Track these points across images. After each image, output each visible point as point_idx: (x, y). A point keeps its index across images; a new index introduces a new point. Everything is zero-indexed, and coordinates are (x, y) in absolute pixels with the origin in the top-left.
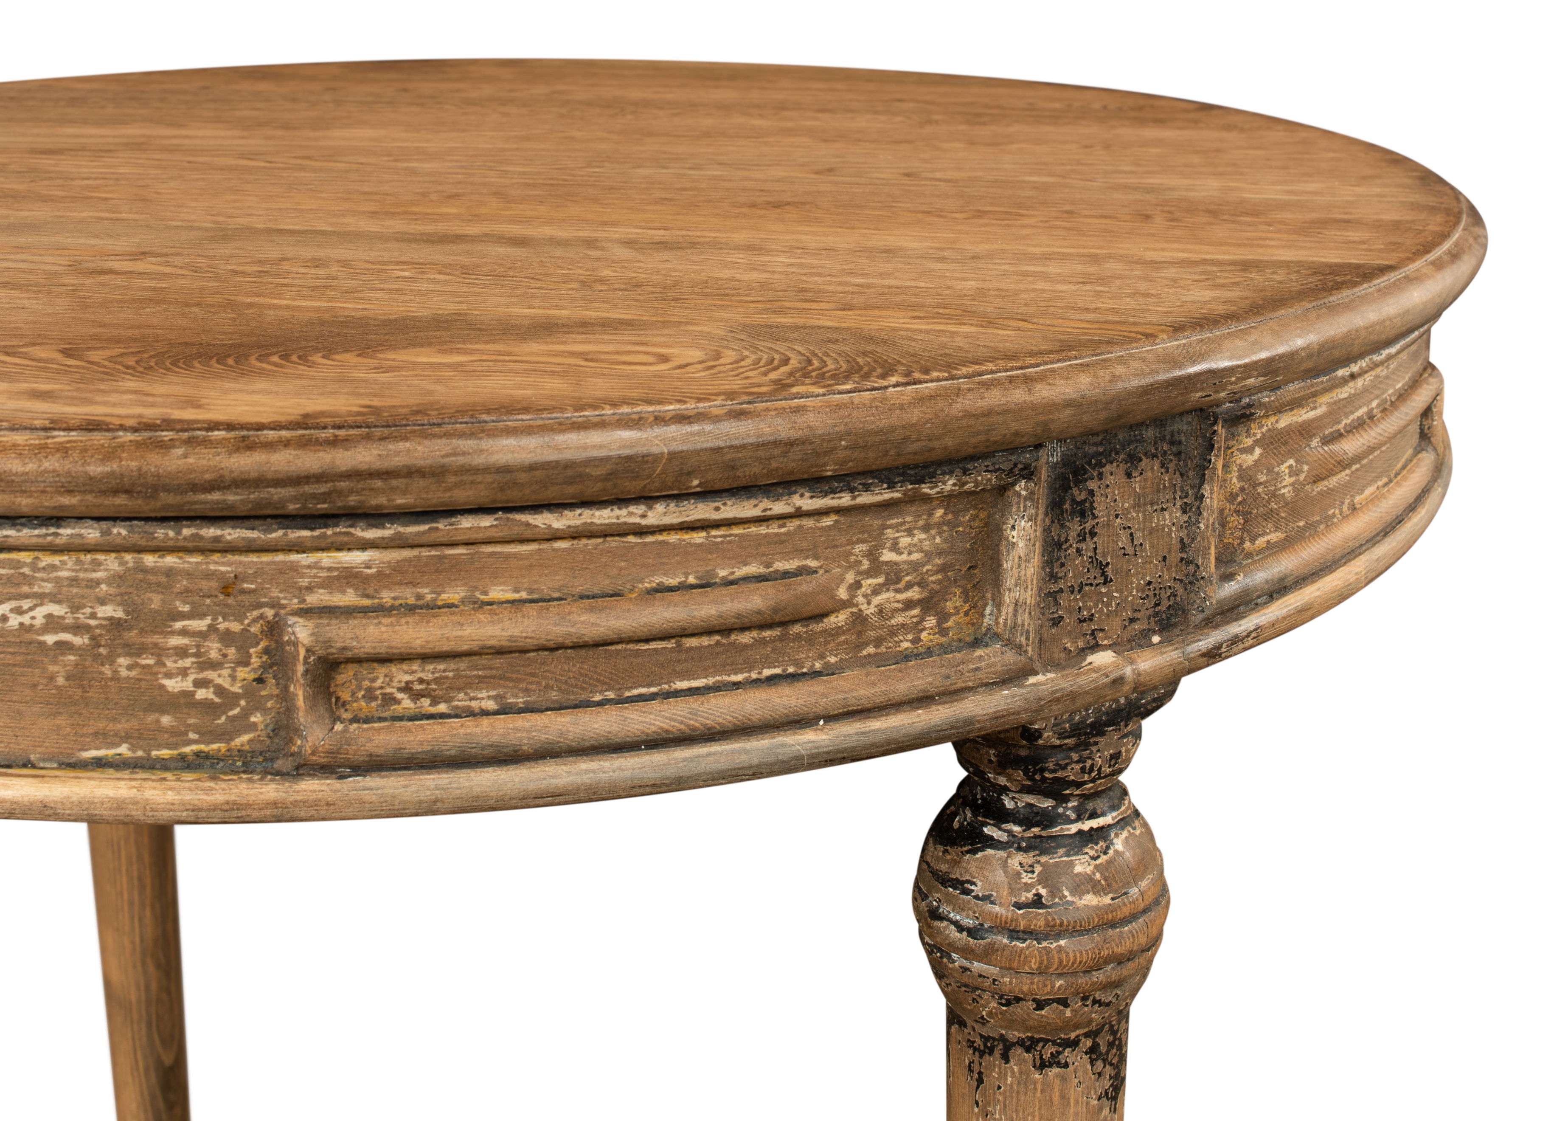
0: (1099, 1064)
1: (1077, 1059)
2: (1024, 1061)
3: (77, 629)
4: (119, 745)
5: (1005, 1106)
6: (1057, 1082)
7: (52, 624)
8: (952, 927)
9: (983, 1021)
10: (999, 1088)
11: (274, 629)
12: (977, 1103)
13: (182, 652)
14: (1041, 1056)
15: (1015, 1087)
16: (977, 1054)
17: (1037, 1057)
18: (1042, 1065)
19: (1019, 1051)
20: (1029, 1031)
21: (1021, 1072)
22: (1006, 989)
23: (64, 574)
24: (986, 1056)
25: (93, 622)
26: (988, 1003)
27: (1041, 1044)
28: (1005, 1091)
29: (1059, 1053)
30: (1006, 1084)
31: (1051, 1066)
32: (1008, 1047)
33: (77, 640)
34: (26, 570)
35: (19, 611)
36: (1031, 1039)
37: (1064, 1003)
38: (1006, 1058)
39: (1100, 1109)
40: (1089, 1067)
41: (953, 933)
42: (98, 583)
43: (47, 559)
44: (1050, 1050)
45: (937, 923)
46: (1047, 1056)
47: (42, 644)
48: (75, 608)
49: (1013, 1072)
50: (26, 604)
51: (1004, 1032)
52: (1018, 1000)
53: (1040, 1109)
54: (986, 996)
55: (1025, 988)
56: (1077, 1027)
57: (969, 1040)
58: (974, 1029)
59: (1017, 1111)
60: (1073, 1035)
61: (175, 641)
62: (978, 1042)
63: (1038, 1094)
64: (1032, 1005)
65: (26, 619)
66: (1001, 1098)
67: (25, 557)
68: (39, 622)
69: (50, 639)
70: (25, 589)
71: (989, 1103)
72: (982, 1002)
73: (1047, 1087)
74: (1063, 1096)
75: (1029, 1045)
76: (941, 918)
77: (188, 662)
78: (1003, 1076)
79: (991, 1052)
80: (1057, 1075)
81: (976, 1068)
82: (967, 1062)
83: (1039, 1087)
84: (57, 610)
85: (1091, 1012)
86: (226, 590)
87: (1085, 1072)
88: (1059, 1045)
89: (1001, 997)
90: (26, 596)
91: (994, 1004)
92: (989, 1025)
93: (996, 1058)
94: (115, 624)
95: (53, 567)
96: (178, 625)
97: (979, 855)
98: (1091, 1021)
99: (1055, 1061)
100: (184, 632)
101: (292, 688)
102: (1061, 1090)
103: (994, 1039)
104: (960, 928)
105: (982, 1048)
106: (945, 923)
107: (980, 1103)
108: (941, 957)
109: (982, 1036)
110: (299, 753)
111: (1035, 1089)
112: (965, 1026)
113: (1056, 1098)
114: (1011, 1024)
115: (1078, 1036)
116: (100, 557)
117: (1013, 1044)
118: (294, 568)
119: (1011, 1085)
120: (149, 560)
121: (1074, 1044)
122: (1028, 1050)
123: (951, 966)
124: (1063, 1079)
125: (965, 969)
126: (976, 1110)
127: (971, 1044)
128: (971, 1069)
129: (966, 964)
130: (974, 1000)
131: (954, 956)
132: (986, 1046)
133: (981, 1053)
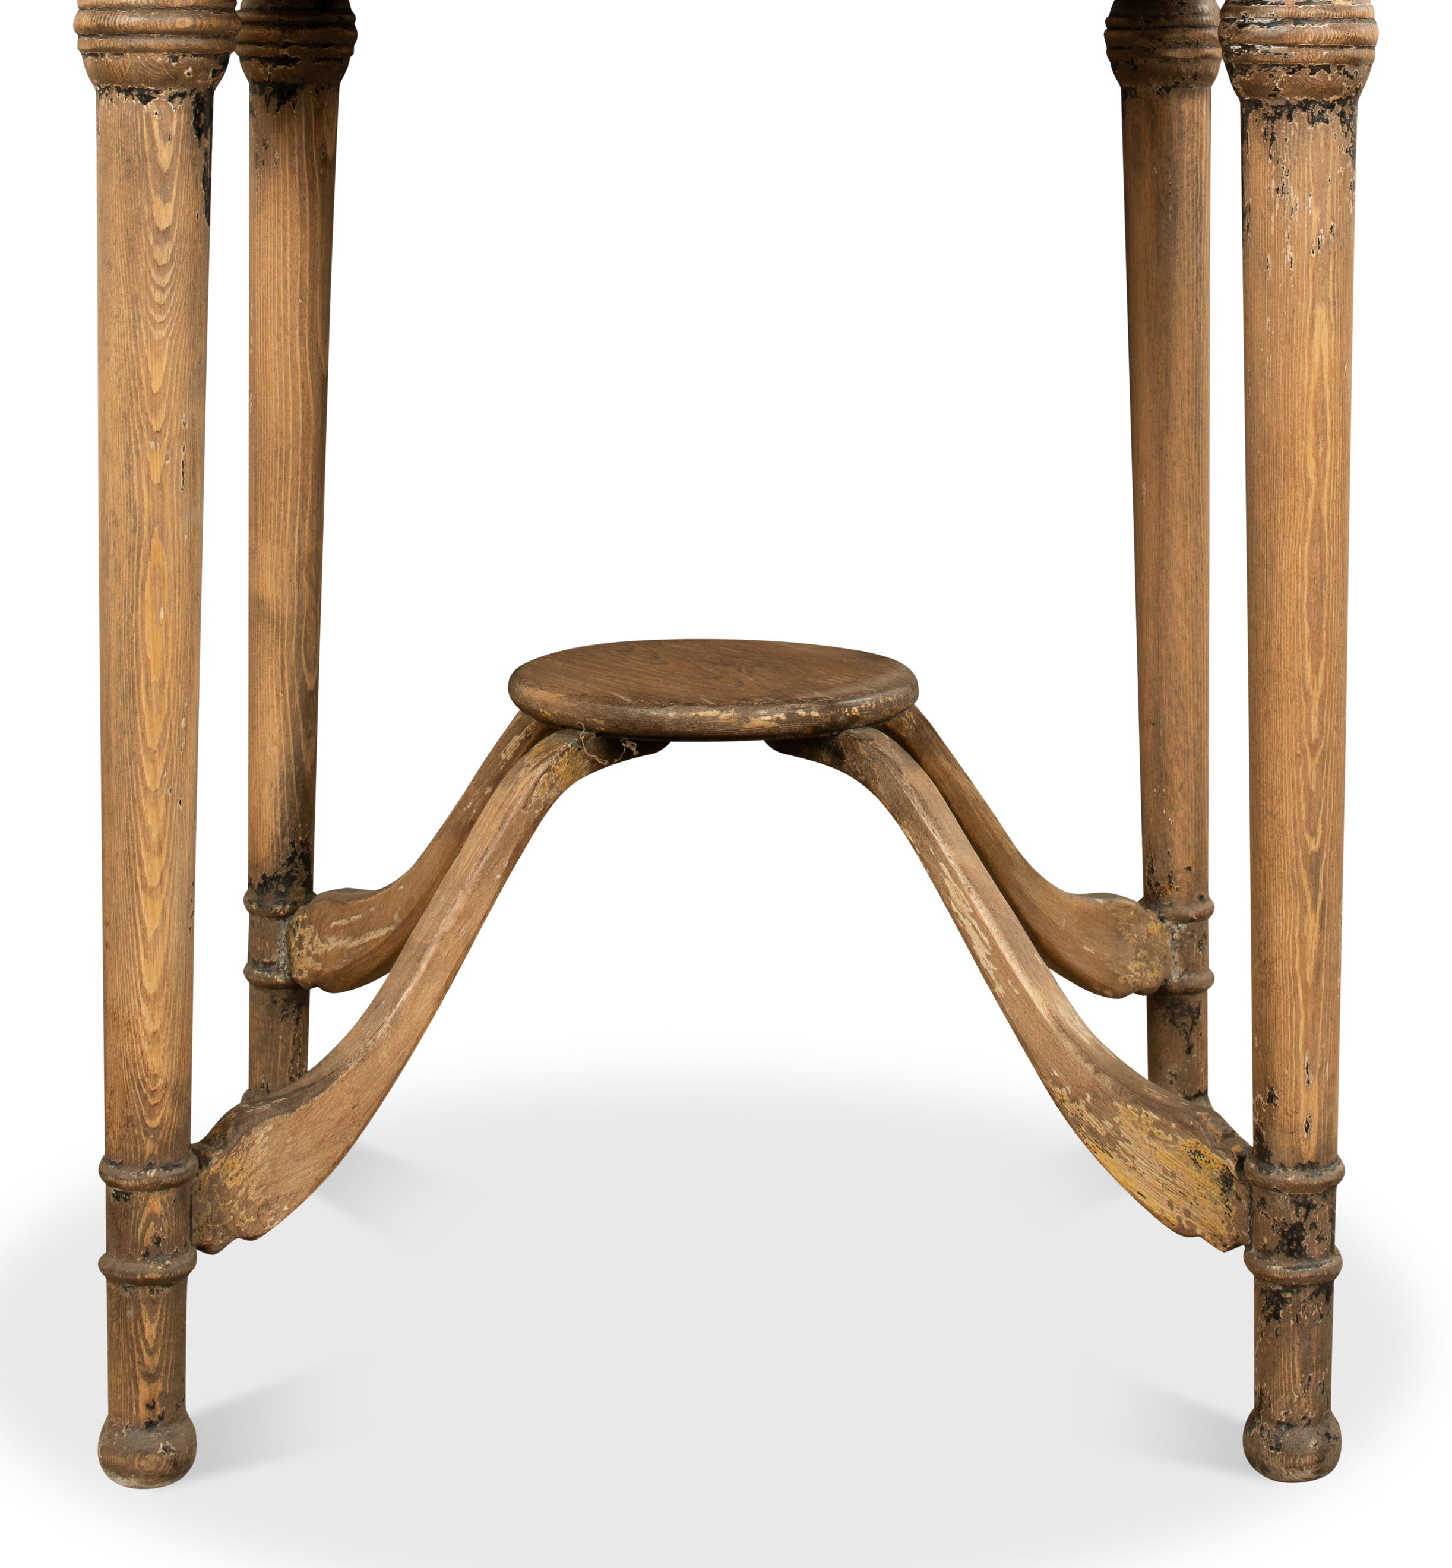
0: (1345, 125)
1: (1332, 116)
2: (1302, 118)
5: (1290, 152)
6: (1322, 133)
8: (1257, 26)
9: (1274, 94)
10: (1286, 140)
12: (1271, 156)
14: (1312, 113)
15: (1296, 137)
16: (1270, 121)
17: (1310, 114)
18: (1313, 121)
19: (1298, 112)
20: (1304, 94)
21: (1300, 126)
22: (1292, 60)
24: (1278, 120)
26: (1280, 74)
27: (1312, 105)
28: (1290, 141)
29: (1323, 112)
30: (1290, 137)
31: (1318, 121)
32: (1291, 108)
36: (1306, 101)
37: (1327, 68)
38: (1290, 118)
39: (1347, 160)
40: (1340, 125)
41: (1258, 29)
44: (1317, 109)
45: (1245, 29)
46: (1316, 114)
49: (1295, 127)
51: (1288, 99)
52: (1300, 67)
53: (1312, 152)
54: (1279, 69)
56: (1334, 92)
57: (1264, 114)
58: (1267, 104)
59: (1298, 154)
60: (1331, 99)
62: (1271, 112)
63: (1311, 141)
64: (1308, 71)
66: (1287, 147)
71: (1279, 153)
72: (1276, 75)
73: (1316, 136)
74: (1326, 144)
75: (1304, 106)
76: (1248, 25)
78: (1288, 131)
79: (1280, 115)
80: (1323, 128)
81: (1269, 131)
82: (1263, 130)
83: (1311, 136)
85: (1342, 81)
87: (1338, 128)
88: (1323, 106)
89: (1289, 68)
91: (1284, 75)
92: (1279, 95)
93: (1284, 120)
98: (1342, 88)
99: (1321, 118)
102: (1325, 139)
103: (1282, 106)
104: (1261, 25)
105: (1274, 116)
106: (1251, 26)
107: (1273, 155)
109: (1273, 107)
111: (1309, 137)
113: (1322, 144)
114: (1295, 88)
115: (1334, 101)
117: (1294, 107)
119: (1294, 137)
121: (1331, 106)
122: (1304, 110)
123: (1255, 54)
124: (1326, 132)
125: (1265, 53)
127: (1266, 117)
128: (1265, 134)
129: (1266, 48)
130: (1271, 76)
131: (1257, 46)
132: (1276, 113)
133: (1273, 119)
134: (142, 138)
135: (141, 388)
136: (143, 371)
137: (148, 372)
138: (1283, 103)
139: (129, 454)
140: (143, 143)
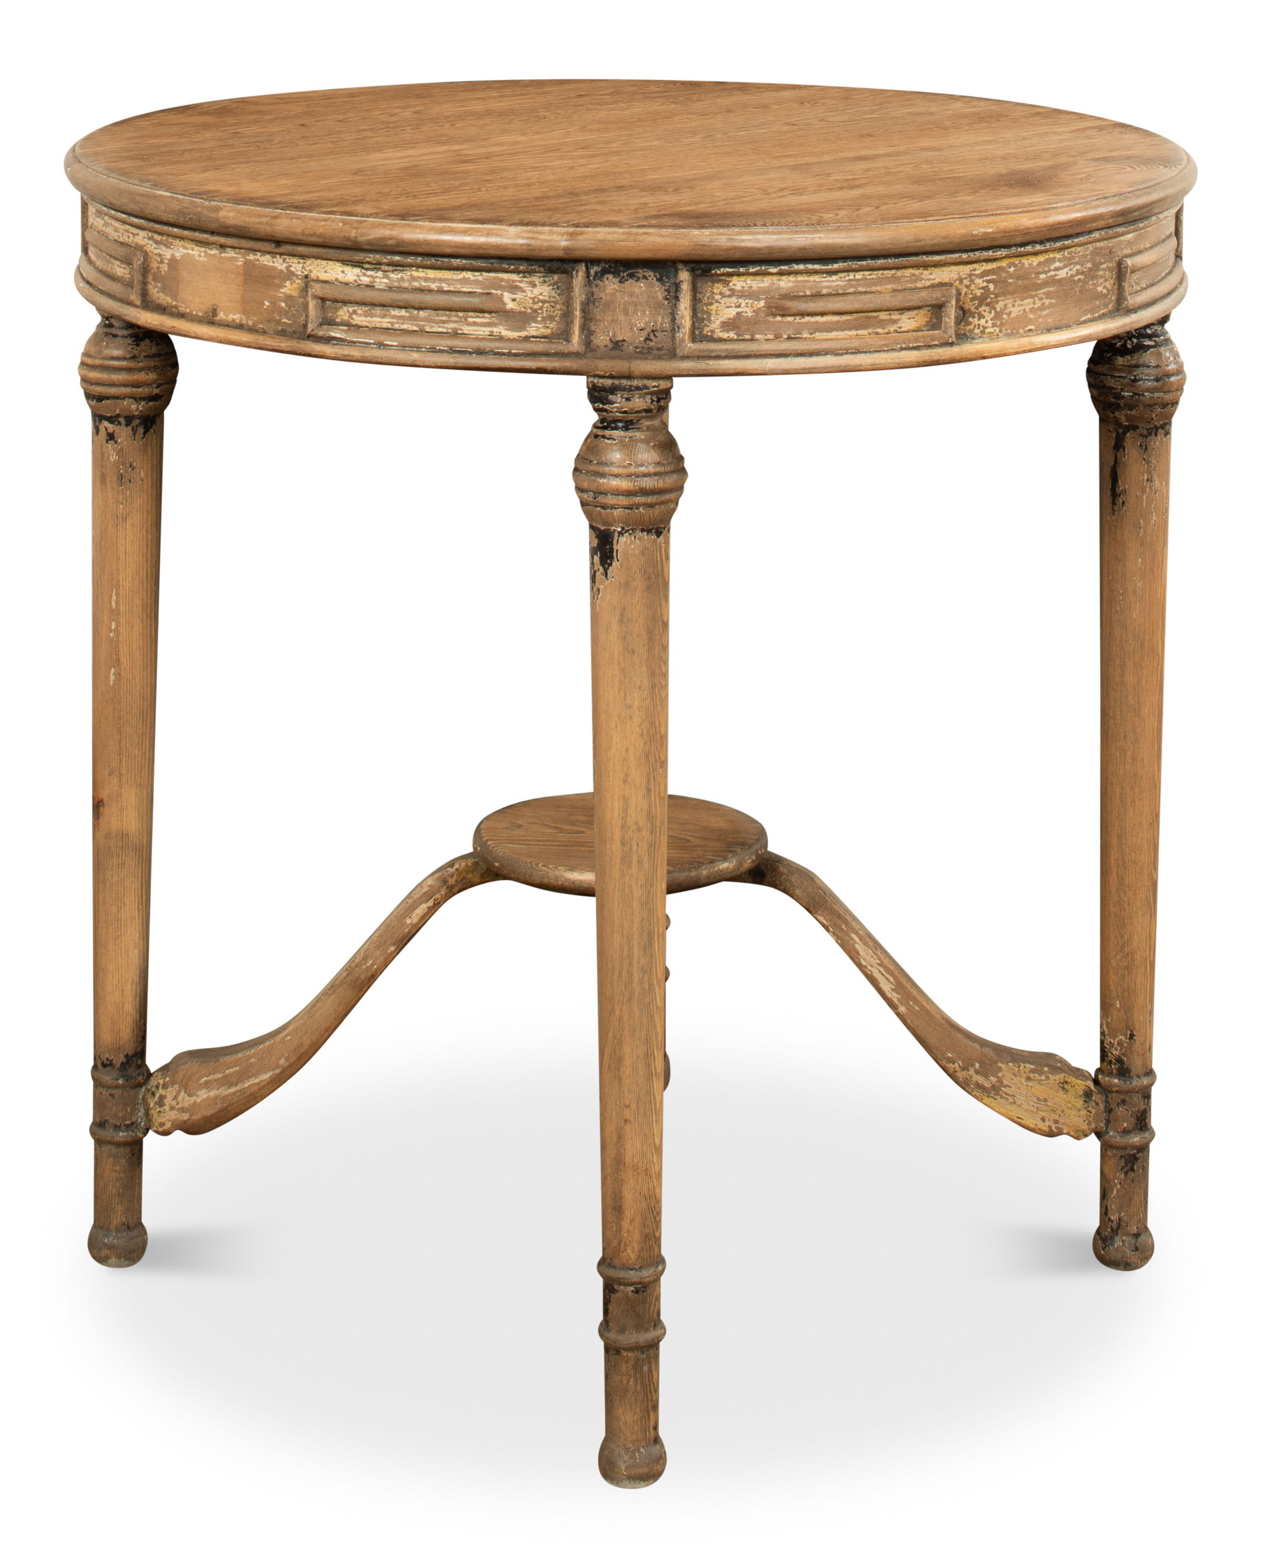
2: (1162, 434)
3: (1082, 273)
4: (1087, 314)
7: (1078, 273)
9: (1151, 420)
11: (1119, 264)
12: (1144, 459)
13: (1101, 277)
15: (1158, 446)
19: (1161, 429)
20: (1165, 419)
21: (1160, 439)
22: (1166, 400)
23: (1081, 254)
24: (1149, 438)
25: (1085, 270)
28: (1155, 449)
32: (1157, 428)
33: (1081, 277)
34: (1073, 254)
35: (1071, 270)
38: (1156, 435)
42: (1087, 255)
43: (1079, 249)
47: (1074, 280)
48: (1082, 266)
50: (1072, 266)
51: (1157, 423)
52: (1167, 404)
53: (1165, 454)
54: (1159, 405)
55: (1171, 398)
58: (1143, 427)
59: (1159, 456)
61: (1101, 273)
62: (1145, 432)
63: (1165, 447)
64: (1170, 406)
65: (1071, 272)
67: (1073, 249)
68: (1074, 273)
69: (1076, 278)
70: (1073, 261)
77: (1102, 280)
78: (1155, 443)
82: (1139, 443)
84: (1078, 267)
86: (1110, 253)
90: (1072, 264)
94: (1090, 268)
95: (1079, 252)
96: (1102, 267)
97: (1148, 352)
100: (1103, 270)
101: (1124, 284)
103: (1151, 428)
105: (1145, 434)
108: (1139, 397)
110: (1127, 307)
112: (1138, 428)
116: (1089, 245)
118: (1121, 242)
120: (1098, 244)
126: (1144, 462)
127: (1141, 435)
128: (1141, 446)
129: (1152, 395)
130: (1152, 411)
131: (1146, 394)
132: (1148, 433)
133: (1146, 437)
134: (657, 561)
135: (656, 734)
136: (657, 722)
137: (659, 722)
138: (1152, 426)
139: (649, 780)
140: (657, 565)
